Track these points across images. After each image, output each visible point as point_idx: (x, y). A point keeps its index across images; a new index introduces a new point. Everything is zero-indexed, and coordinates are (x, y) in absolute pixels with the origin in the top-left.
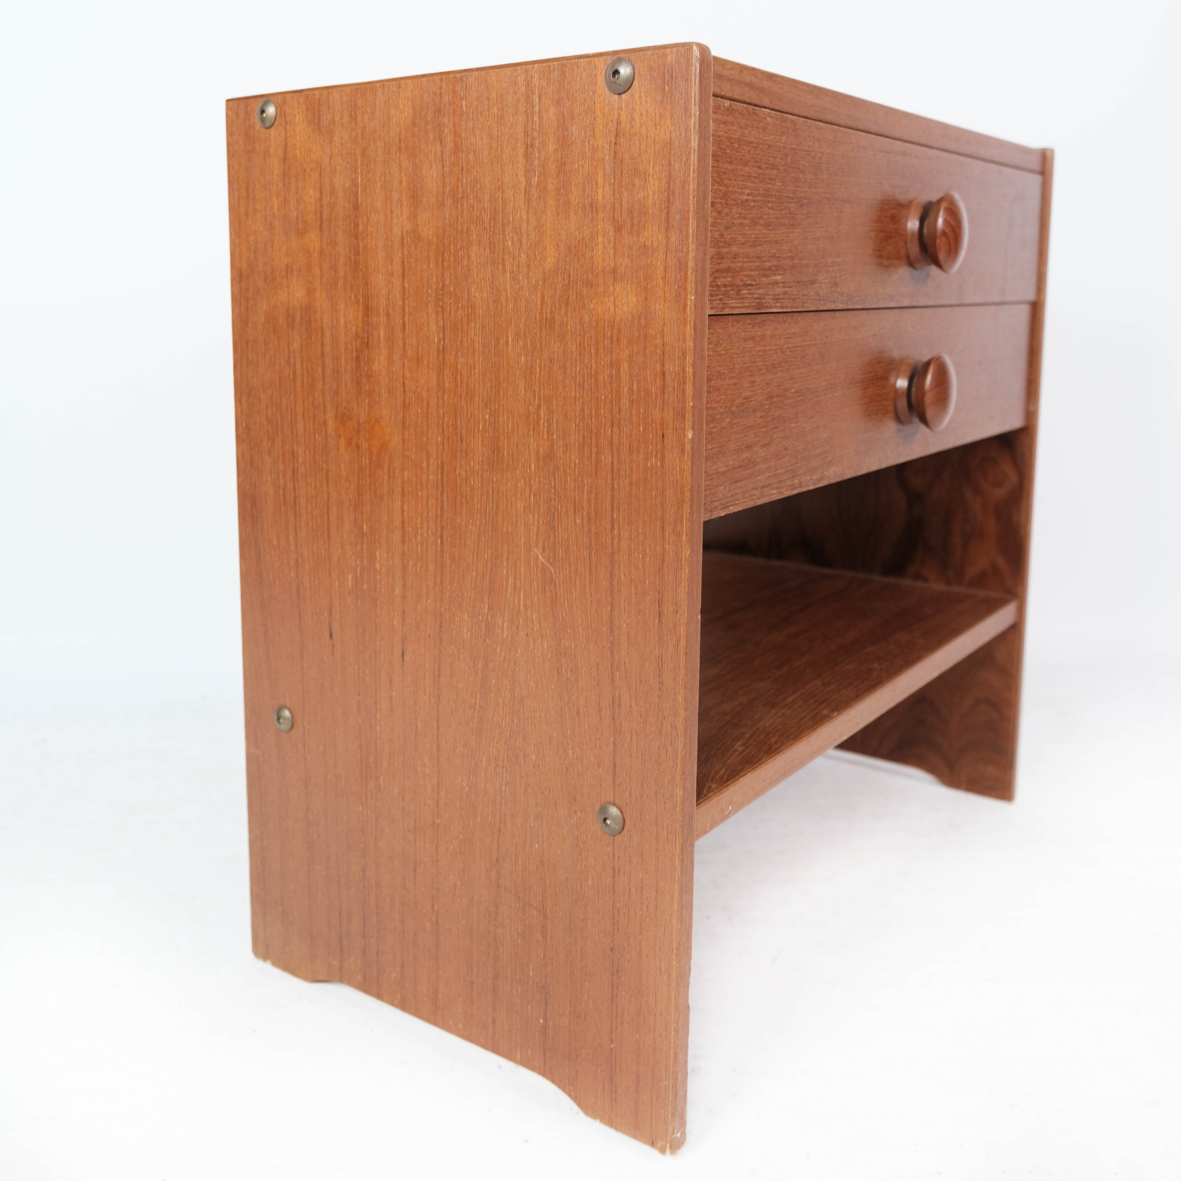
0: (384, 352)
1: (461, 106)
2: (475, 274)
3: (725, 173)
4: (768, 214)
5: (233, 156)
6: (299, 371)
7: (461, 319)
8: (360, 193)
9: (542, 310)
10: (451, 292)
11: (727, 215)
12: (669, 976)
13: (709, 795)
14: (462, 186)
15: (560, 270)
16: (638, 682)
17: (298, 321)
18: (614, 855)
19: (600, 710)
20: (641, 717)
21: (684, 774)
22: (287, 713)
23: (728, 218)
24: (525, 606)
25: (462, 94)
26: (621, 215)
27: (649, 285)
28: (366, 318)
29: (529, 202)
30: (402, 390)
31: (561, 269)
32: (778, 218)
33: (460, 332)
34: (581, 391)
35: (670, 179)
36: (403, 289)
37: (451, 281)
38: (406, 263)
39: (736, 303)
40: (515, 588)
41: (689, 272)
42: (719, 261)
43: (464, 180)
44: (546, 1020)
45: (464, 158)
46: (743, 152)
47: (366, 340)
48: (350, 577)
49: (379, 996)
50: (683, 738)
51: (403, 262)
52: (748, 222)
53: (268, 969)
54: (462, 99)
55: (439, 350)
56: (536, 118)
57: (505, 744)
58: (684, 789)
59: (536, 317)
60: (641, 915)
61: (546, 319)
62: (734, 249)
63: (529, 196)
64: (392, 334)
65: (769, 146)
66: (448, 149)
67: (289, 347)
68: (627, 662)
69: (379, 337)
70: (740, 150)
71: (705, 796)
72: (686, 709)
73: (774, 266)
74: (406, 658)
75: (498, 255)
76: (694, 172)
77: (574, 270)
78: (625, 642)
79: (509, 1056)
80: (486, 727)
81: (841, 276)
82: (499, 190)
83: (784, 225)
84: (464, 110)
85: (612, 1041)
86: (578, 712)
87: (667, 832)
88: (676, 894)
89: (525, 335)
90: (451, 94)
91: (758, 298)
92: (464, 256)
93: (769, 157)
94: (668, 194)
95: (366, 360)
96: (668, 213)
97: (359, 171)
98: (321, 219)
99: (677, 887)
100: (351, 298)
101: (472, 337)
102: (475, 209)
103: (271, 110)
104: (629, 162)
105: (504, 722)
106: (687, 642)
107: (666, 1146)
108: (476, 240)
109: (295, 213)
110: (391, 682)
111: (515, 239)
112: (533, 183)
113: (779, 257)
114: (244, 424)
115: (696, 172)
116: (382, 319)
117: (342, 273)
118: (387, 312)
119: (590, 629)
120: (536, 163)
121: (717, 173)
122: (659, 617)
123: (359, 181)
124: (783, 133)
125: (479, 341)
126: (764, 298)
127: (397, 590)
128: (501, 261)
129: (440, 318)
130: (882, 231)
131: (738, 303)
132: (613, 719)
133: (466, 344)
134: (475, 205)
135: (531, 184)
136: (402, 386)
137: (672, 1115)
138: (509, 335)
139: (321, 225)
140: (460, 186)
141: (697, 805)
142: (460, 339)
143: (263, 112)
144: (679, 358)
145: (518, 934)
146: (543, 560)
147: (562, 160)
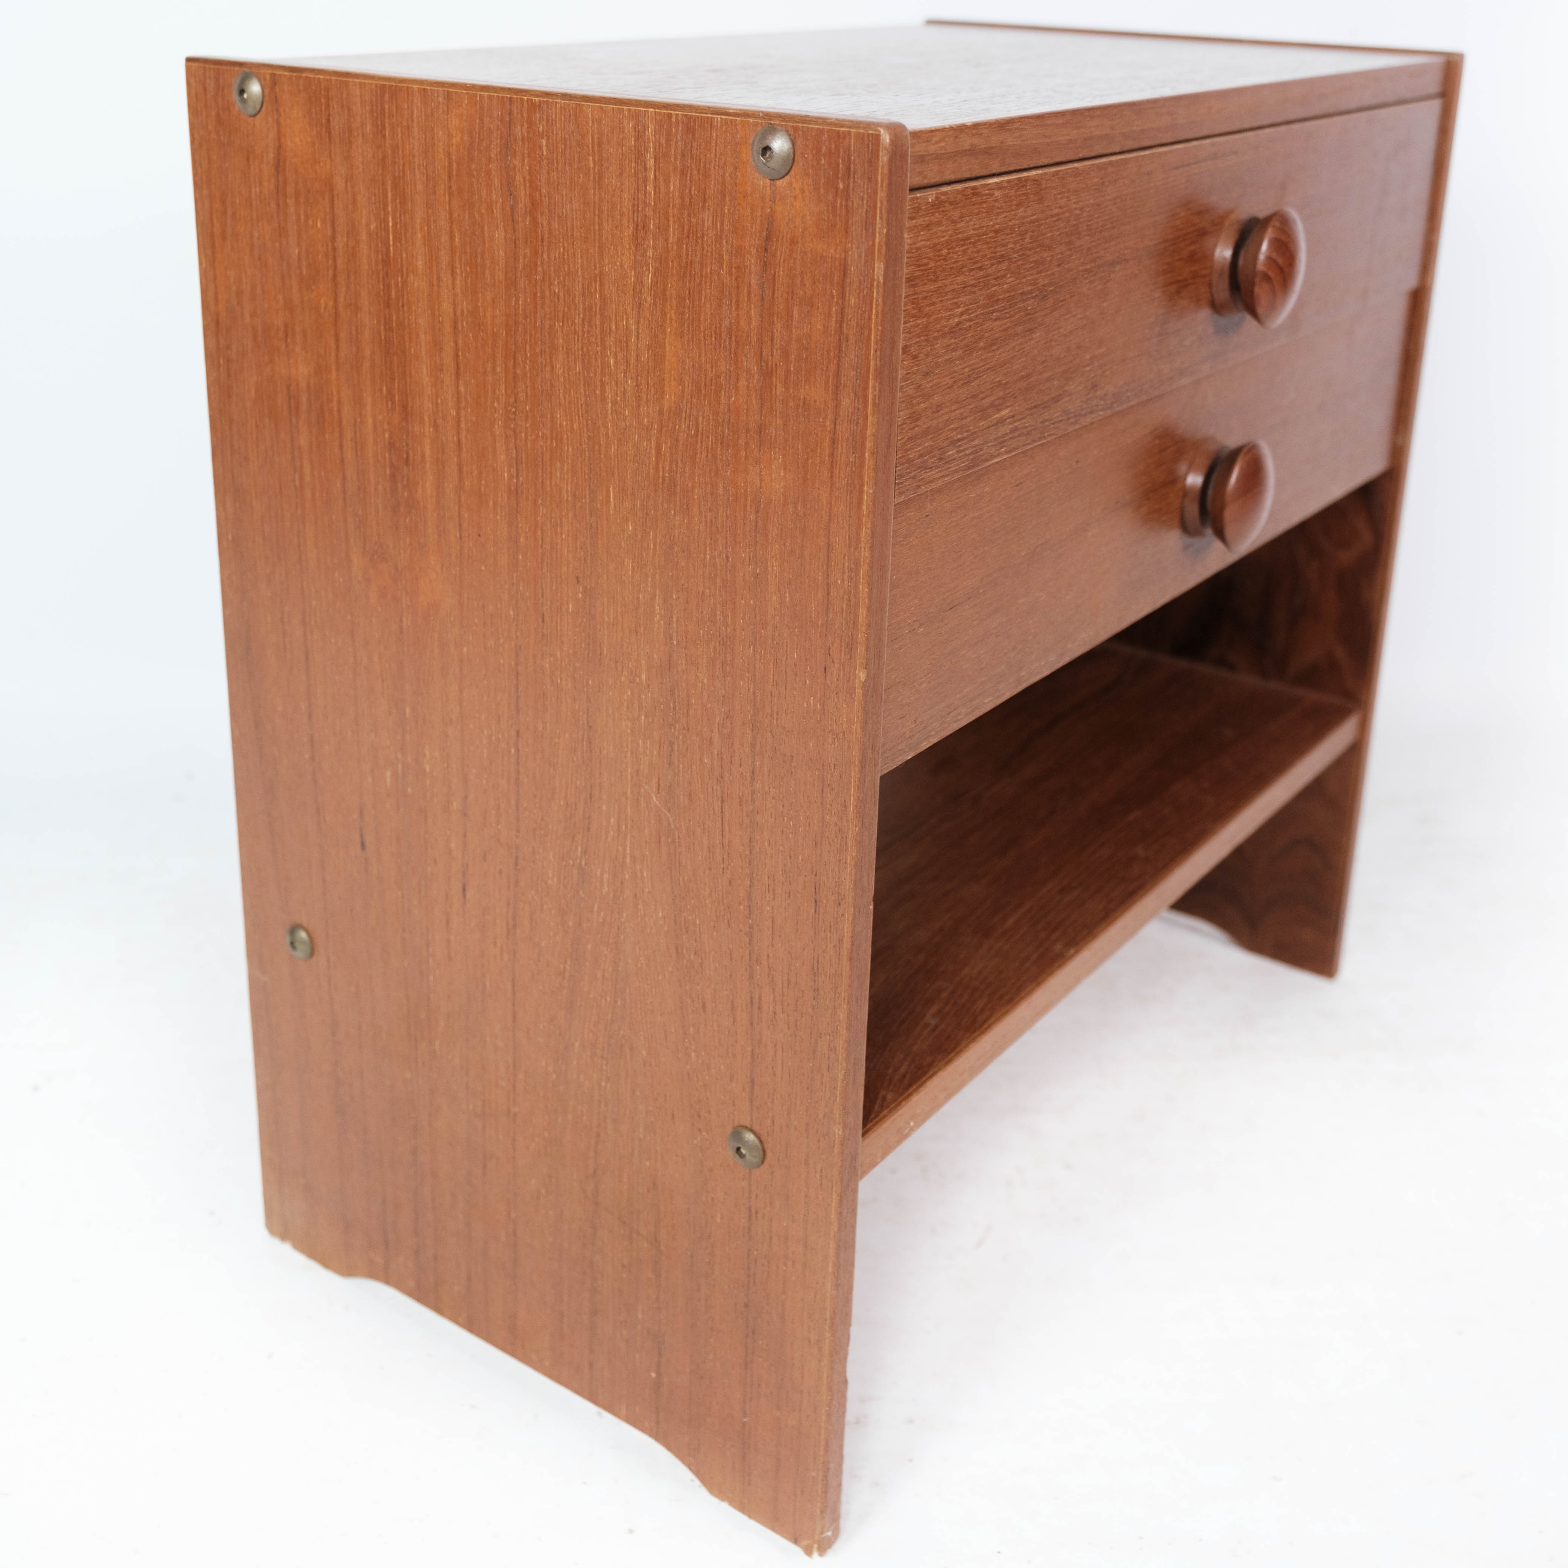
0: (430, 478)
1: (541, 147)
2: (561, 395)
3: (925, 298)
4: (992, 329)
5: (200, 145)
6: (307, 479)
7: (542, 453)
8: (391, 243)
9: (657, 464)
10: (527, 411)
11: (927, 355)
12: (820, 1349)
13: (881, 1115)
14: (542, 263)
15: (684, 414)
16: (786, 985)
17: (304, 407)
18: (750, 1192)
19: (733, 1008)
20: (789, 1028)
21: (844, 1109)
22: (303, 935)
23: (929, 360)
24: (633, 858)
25: (541, 129)
26: (772, 355)
27: (810, 461)
28: (404, 424)
29: (639, 308)
30: (458, 535)
31: (686, 412)
32: (1006, 329)
33: (540, 471)
34: (713, 588)
35: (842, 317)
36: (458, 393)
37: (527, 397)
38: (461, 358)
39: (937, 473)
40: (619, 831)
41: (867, 454)
42: (912, 425)
43: (545, 256)
44: (659, 1374)
45: (545, 224)
46: (955, 256)
47: (405, 456)
48: (388, 774)
49: (438, 1308)
50: (844, 1065)
51: (457, 356)
52: (960, 352)
53: (286, 1251)
54: (541, 135)
55: (510, 489)
56: (650, 188)
57: (606, 1029)
58: (845, 1127)
59: (649, 473)
60: (784, 1271)
61: (663, 479)
62: (937, 398)
63: (640, 298)
64: (443, 453)
65: (996, 232)
66: (520, 205)
67: (292, 441)
68: (771, 955)
69: (423, 455)
70: (951, 254)
71: (876, 1117)
72: (849, 1029)
73: (999, 399)
74: (469, 895)
75: (595, 374)
76: (877, 316)
77: (703, 418)
78: (769, 930)
79: (610, 1407)
80: (579, 1004)
81: (1104, 372)
82: (596, 281)
83: (1017, 334)
84: (545, 153)
85: (745, 1414)
86: (704, 1007)
87: (821, 1177)
88: (832, 1252)
89: (633, 495)
90: (526, 126)
91: (972, 453)
92: (545, 366)
93: (996, 247)
94: (840, 339)
95: (405, 482)
96: (838, 366)
97: (390, 209)
98: (335, 269)
99: (832, 1245)
100: (381, 390)
101: (558, 482)
102: (562, 301)
103: (255, 88)
104: (784, 281)
105: (603, 1001)
106: (853, 945)
107: (812, 1547)
108: (563, 346)
109: (297, 252)
110: (448, 922)
111: (620, 356)
112: (645, 282)
113: (1007, 383)
114: (230, 537)
115: (880, 315)
116: (427, 430)
117: (368, 352)
118: (435, 422)
119: (721, 904)
120: (650, 253)
121: (913, 303)
122: (816, 906)
123: (391, 224)
124: (1019, 205)
125: (567, 490)
126: (981, 449)
127: (455, 804)
128: (599, 383)
129: (512, 446)
130: (1171, 284)
131: (940, 471)
132: (752, 1024)
133: (549, 489)
134: (561, 294)
135: (642, 282)
136: (458, 529)
137: (822, 1512)
138: (611, 489)
139: (335, 277)
140: (539, 263)
141: (864, 1134)
142: (540, 480)
143: (242, 92)
144: (850, 570)
145: (623, 1266)
146: (658, 803)
147: (688, 258)
